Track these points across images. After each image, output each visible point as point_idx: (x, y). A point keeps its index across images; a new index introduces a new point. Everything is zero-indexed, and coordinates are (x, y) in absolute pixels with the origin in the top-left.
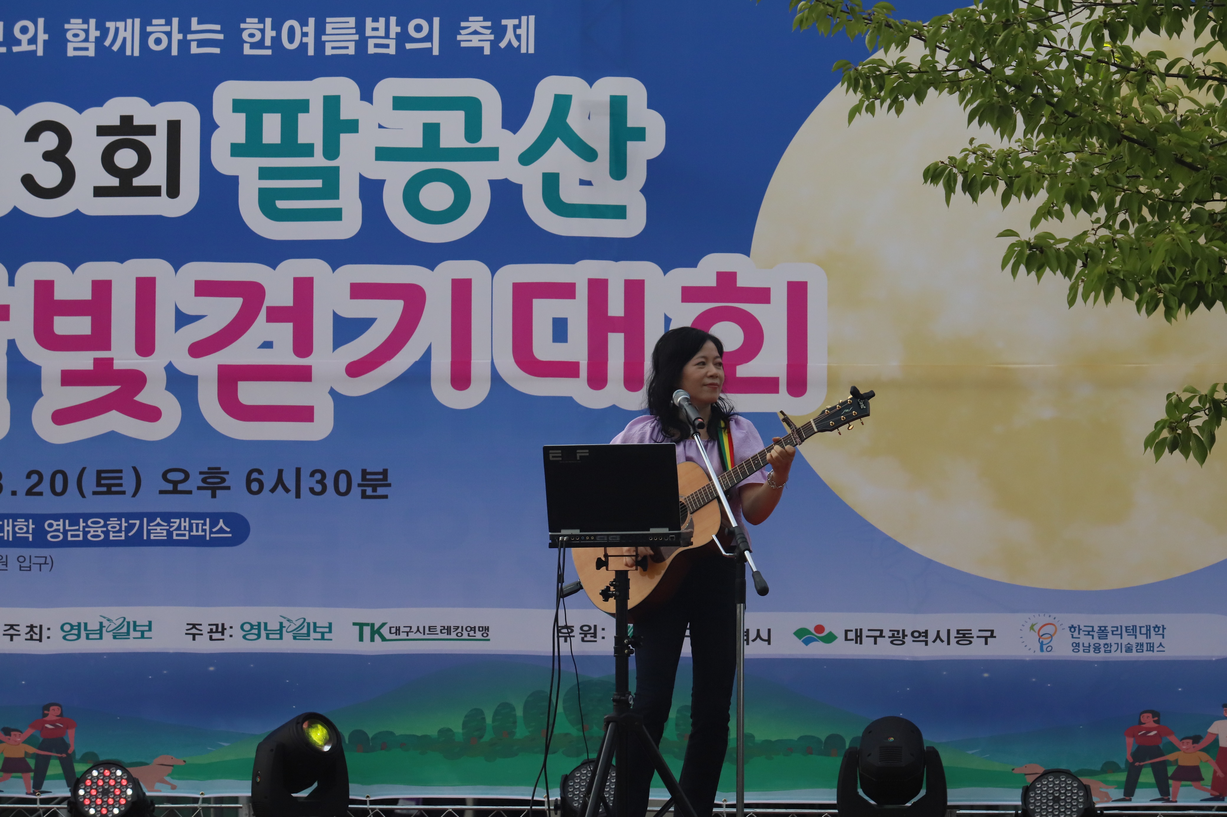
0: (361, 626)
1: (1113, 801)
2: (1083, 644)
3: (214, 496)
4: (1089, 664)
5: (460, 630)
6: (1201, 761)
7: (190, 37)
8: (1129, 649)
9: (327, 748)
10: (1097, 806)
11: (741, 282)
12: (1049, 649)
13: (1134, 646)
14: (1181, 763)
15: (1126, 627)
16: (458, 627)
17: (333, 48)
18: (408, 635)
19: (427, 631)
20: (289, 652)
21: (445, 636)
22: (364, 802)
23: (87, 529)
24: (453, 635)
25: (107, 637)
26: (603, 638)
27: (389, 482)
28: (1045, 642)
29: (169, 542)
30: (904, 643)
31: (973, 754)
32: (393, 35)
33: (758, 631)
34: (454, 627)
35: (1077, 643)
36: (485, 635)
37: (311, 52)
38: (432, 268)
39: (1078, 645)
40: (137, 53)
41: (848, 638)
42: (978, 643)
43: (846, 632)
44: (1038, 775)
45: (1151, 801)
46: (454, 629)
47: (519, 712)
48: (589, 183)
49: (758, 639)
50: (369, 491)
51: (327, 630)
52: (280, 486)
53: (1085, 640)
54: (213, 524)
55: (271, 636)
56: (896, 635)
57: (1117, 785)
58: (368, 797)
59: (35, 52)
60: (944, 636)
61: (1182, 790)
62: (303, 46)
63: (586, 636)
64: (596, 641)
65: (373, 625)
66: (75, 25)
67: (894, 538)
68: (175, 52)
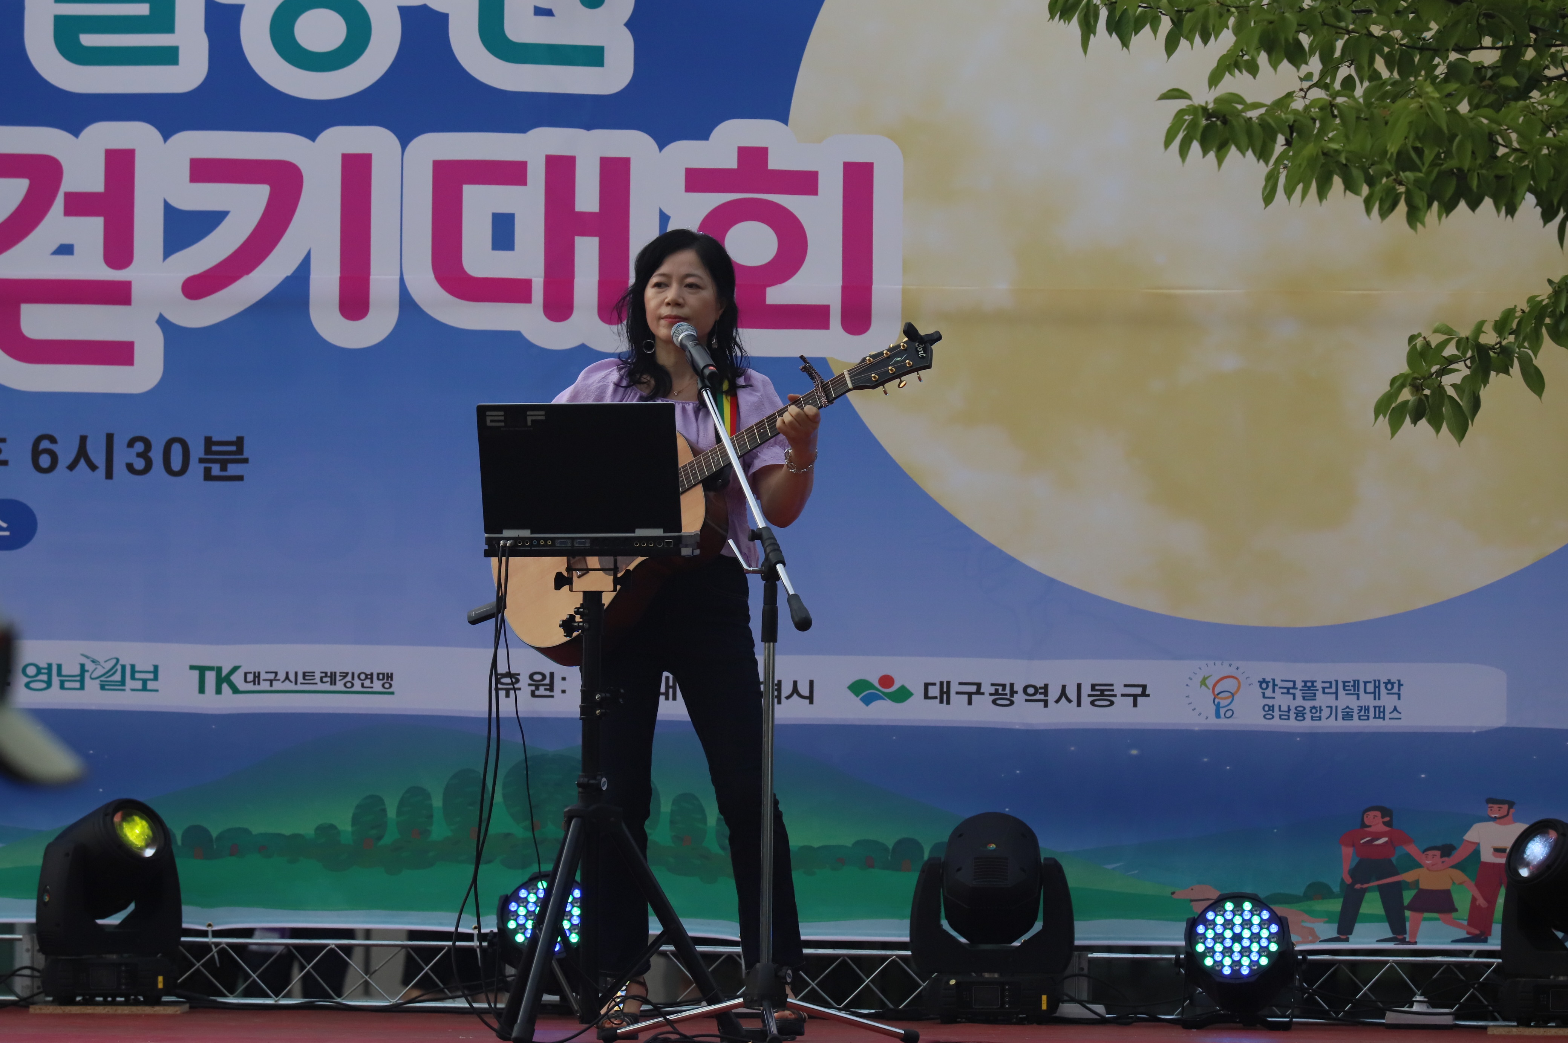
0: (202, 670)
1: (1320, 941)
2: (1280, 706)
4: (1287, 736)
5: (349, 678)
6: (1454, 883)
8: (1348, 716)
9: (149, 853)
10: (1298, 948)
11: (775, 163)
12: (1229, 714)
13: (1356, 711)
14: (1423, 886)
15: (1344, 682)
16: (347, 674)
18: (271, 685)
19: (300, 679)
20: (94, 708)
21: (327, 687)
22: (204, 934)
24: (340, 686)
26: (564, 692)
27: (245, 456)
28: (1223, 703)
30: (1012, 703)
31: (1113, 869)
33: (795, 683)
34: (340, 673)
35: (1271, 705)
36: (387, 685)
38: (313, 138)
39: (1272, 707)
41: (930, 695)
42: (1123, 704)
43: (927, 685)
44: (1211, 902)
45: (1378, 941)
46: (340, 676)
47: (437, 802)
48: (549, 13)
49: (795, 695)
50: (216, 470)
51: (151, 676)
52: (82, 462)
53: (1282, 701)
55: (67, 685)
56: (1000, 691)
57: (1328, 917)
58: (210, 925)
60: (1072, 693)
61: (1425, 926)
63: (537, 688)
64: (552, 697)
65: (219, 670)
67: (999, 546)
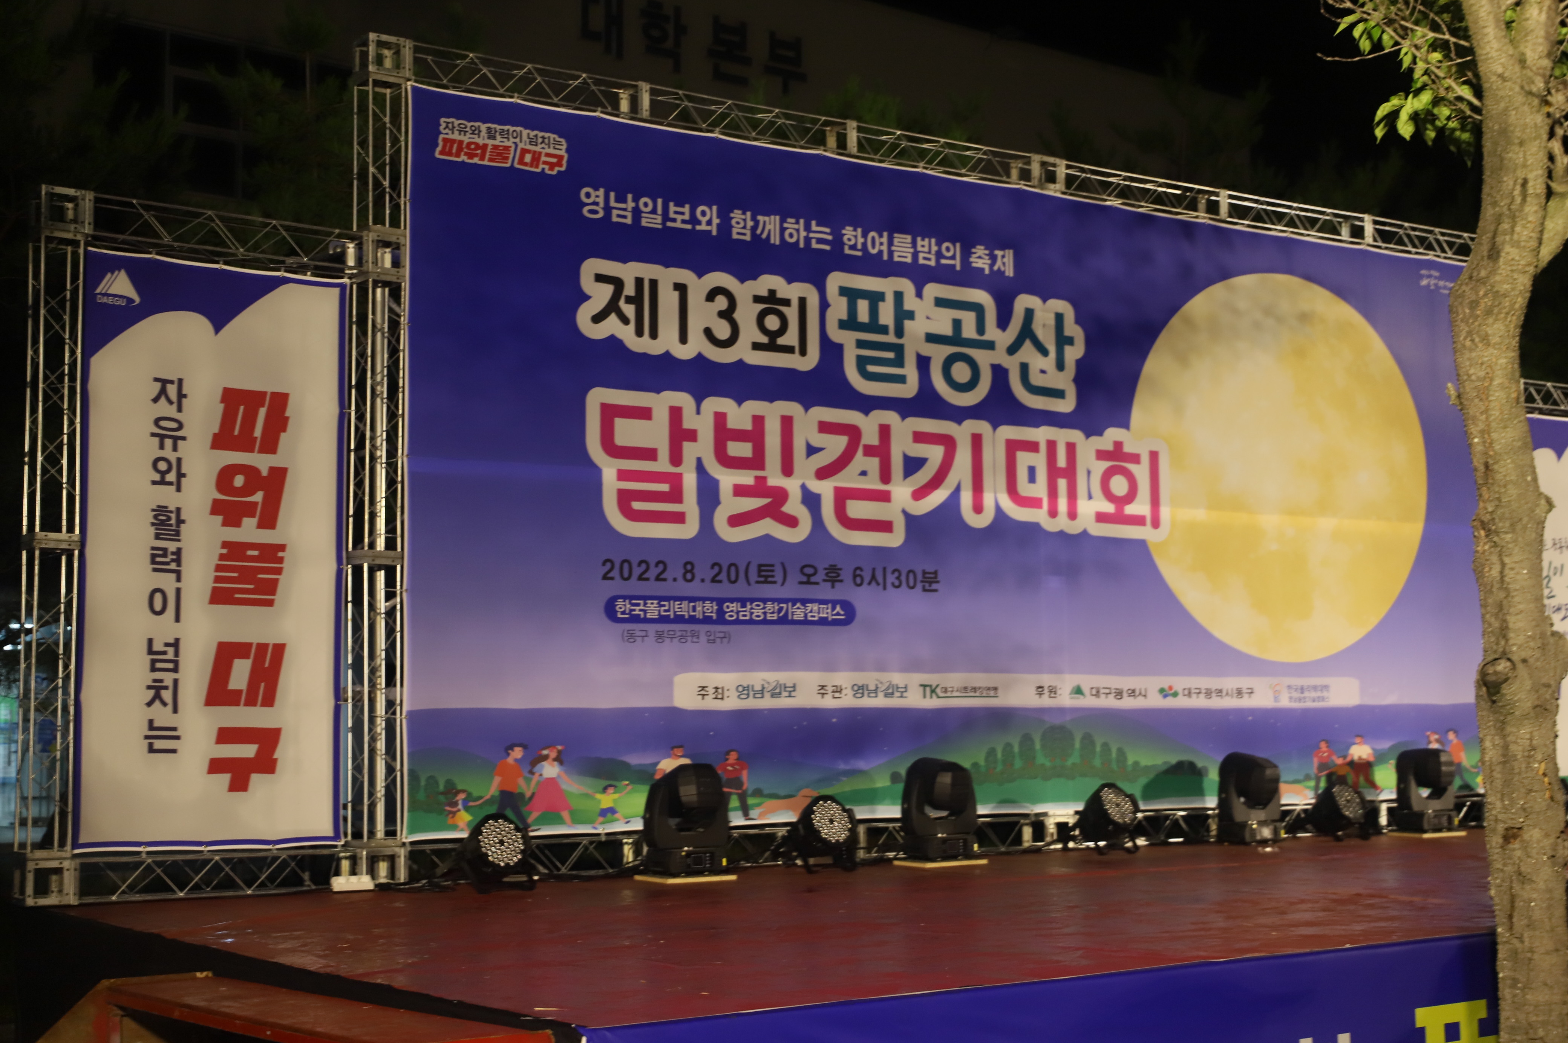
0: (924, 686)
2: (1294, 697)
3: (833, 587)
4: (1296, 710)
5: (981, 690)
7: (811, 235)
8: (1313, 701)
11: (1125, 449)
12: (1279, 701)
13: (1316, 698)
15: (1312, 686)
16: (981, 687)
17: (899, 256)
18: (952, 694)
19: (963, 690)
20: (882, 706)
21: (972, 694)
23: (753, 611)
24: (978, 693)
25: (767, 695)
26: (1060, 695)
27: (938, 579)
29: (805, 622)
30: (1211, 697)
32: (933, 251)
33: (1140, 689)
34: (978, 687)
35: (1291, 696)
36: (996, 693)
37: (885, 257)
38: (960, 424)
39: (1292, 698)
40: (778, 243)
41: (1185, 694)
42: (1246, 697)
43: (1183, 690)
46: (978, 689)
48: (1045, 372)
49: (1140, 695)
50: (927, 586)
51: (904, 690)
52: (873, 581)
53: (1294, 694)
54: (833, 609)
55: (871, 695)
56: (1207, 692)
59: (710, 232)
60: (1230, 692)
62: (881, 252)
63: (1051, 693)
64: (1056, 697)
65: (930, 686)
66: (737, 215)
68: (802, 245)
